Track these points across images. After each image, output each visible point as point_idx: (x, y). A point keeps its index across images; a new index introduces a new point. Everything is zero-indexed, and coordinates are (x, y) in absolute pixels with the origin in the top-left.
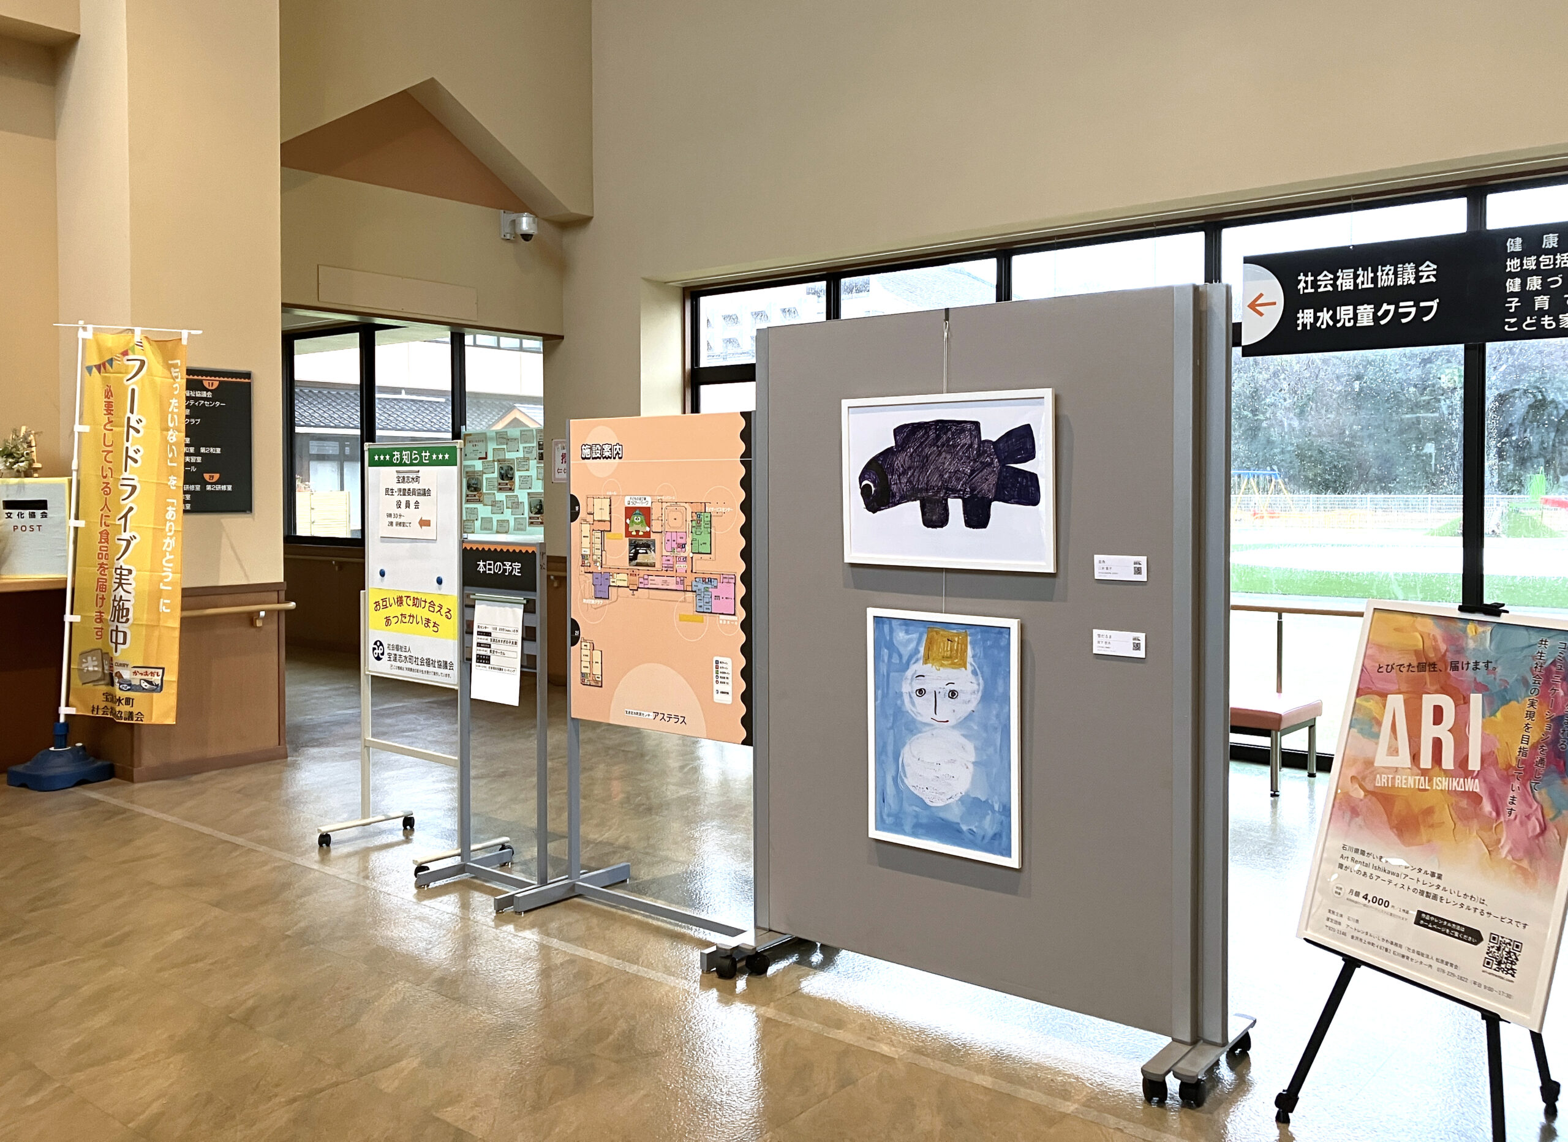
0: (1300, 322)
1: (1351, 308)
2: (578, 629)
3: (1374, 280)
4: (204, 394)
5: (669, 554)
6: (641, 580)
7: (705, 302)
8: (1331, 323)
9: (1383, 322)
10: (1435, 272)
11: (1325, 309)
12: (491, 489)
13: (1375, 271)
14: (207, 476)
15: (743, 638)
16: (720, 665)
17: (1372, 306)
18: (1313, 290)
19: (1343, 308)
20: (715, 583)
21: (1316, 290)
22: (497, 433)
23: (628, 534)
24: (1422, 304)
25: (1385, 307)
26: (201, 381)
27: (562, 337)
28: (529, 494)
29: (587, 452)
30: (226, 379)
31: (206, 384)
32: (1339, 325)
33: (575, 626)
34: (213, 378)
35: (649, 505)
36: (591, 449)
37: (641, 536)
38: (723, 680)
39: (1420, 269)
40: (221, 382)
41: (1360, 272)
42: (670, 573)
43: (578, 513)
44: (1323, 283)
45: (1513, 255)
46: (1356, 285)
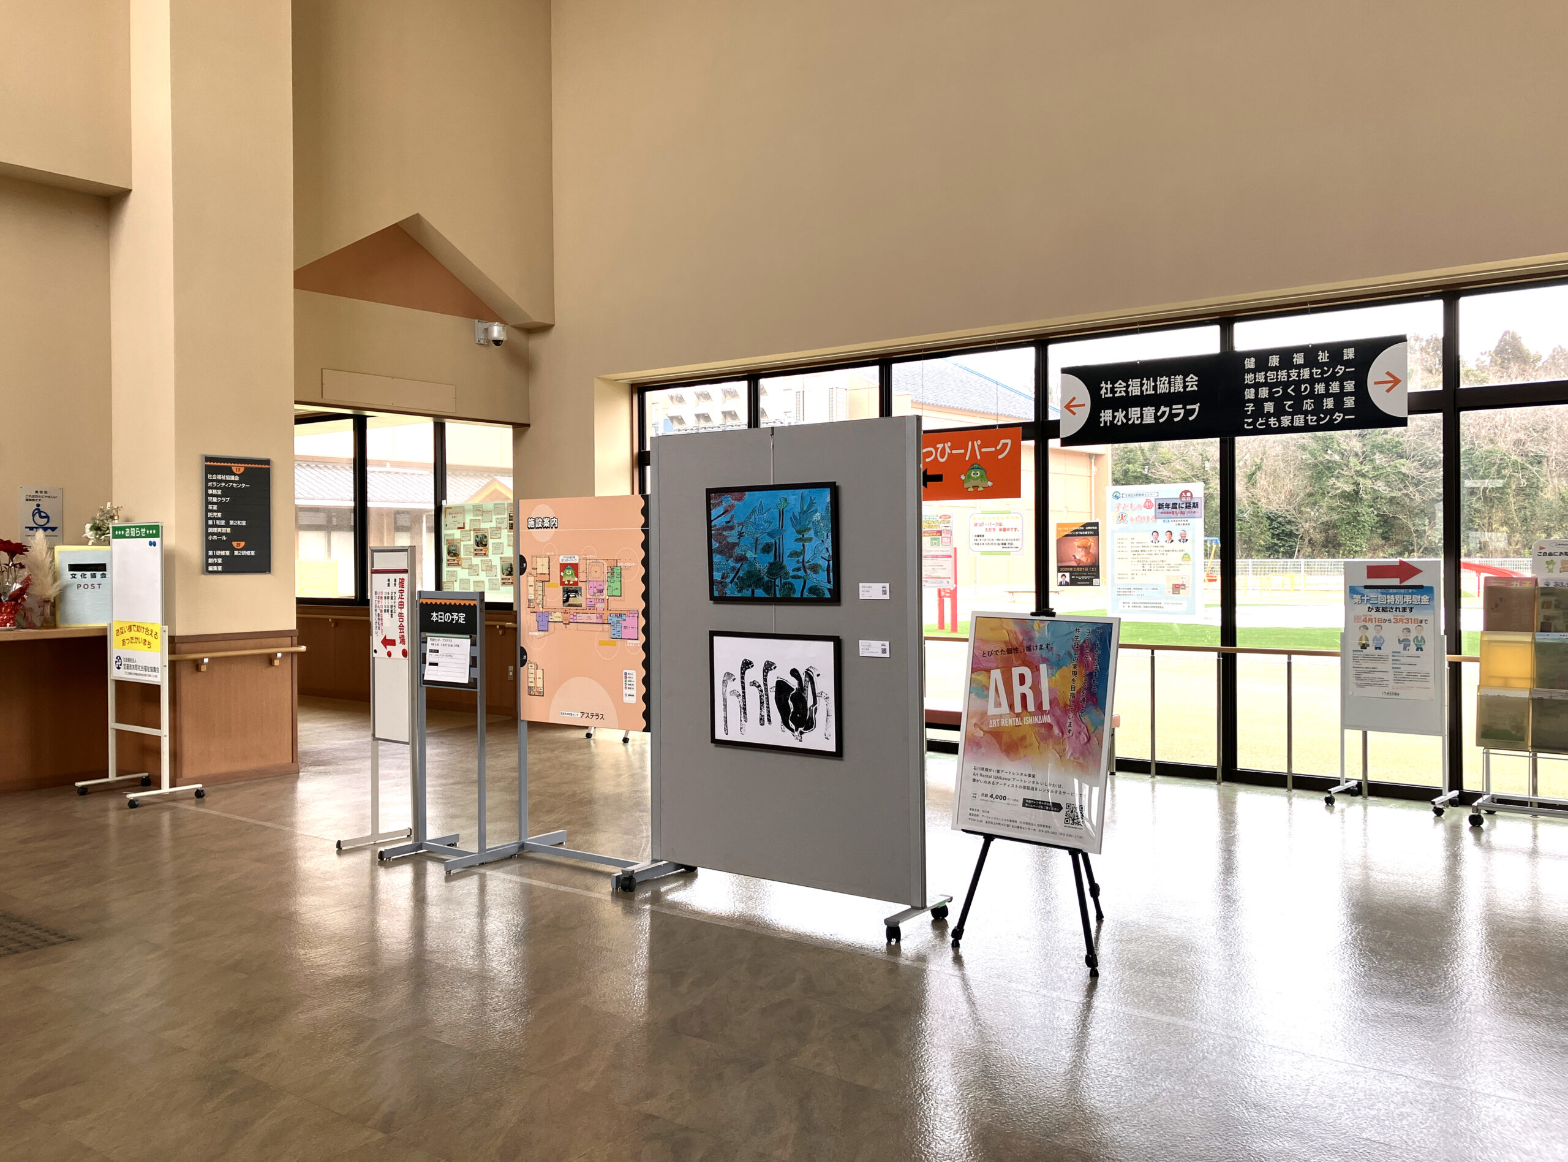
0: (1102, 420)
1: (1139, 409)
2: (526, 655)
3: (1155, 388)
4: (233, 478)
5: (591, 597)
6: (572, 616)
7: (650, 396)
8: (1125, 421)
9: (1161, 421)
10: (1196, 383)
11: (1120, 410)
12: (467, 555)
13: (1155, 381)
14: (235, 544)
15: (643, 656)
16: (628, 676)
17: (1154, 408)
18: (1111, 395)
19: (1133, 409)
20: (624, 617)
21: (1114, 395)
22: (474, 506)
23: (562, 583)
24: (1189, 407)
25: (1163, 409)
26: (230, 468)
27: (529, 425)
28: (501, 558)
29: (531, 523)
30: (250, 465)
31: (234, 469)
32: (1130, 422)
33: (523, 652)
34: (240, 465)
35: (577, 562)
36: (535, 521)
37: (571, 585)
38: (630, 686)
39: (1187, 380)
40: (245, 468)
41: (1145, 381)
42: (592, 611)
43: (525, 568)
44: (1119, 390)
45: (1249, 371)
46: (1142, 391)
